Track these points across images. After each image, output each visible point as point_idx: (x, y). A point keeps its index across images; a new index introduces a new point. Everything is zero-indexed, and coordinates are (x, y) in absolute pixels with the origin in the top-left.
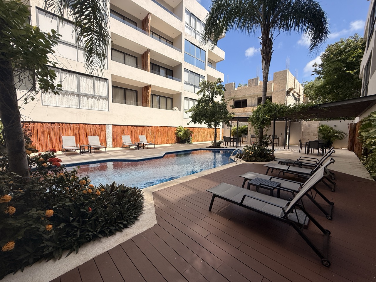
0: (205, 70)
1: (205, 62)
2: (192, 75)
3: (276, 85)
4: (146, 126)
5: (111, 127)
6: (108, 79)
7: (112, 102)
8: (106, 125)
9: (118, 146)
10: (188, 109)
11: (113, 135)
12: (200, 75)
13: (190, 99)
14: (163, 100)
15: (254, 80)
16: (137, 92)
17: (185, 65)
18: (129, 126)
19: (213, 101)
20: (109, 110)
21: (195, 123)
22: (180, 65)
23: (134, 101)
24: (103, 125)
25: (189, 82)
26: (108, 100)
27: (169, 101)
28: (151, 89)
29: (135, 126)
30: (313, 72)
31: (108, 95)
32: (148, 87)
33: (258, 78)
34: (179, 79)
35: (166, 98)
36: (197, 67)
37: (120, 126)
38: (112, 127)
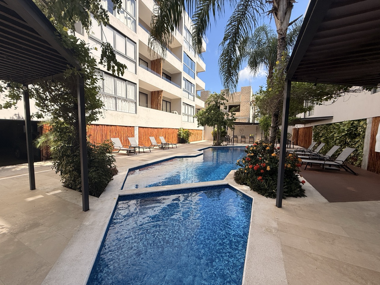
0: (194, 79)
1: (194, 72)
2: (187, 83)
4: (159, 128)
6: (136, 84)
7: (139, 105)
8: (134, 127)
11: (139, 137)
12: (191, 83)
13: (186, 104)
14: (165, 104)
16: (147, 95)
17: (184, 75)
20: (136, 113)
22: (180, 73)
23: (145, 103)
25: (185, 88)
26: (136, 103)
28: (163, 95)
31: (136, 99)
32: (159, 92)
34: (180, 86)
35: (167, 102)
36: (190, 76)
37: (143, 127)
38: (139, 129)
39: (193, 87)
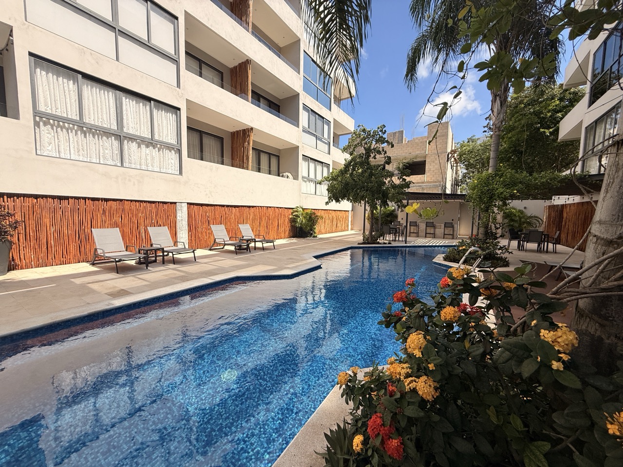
0: (330, 110)
1: (330, 96)
5: (185, 206)
6: (179, 109)
7: (188, 157)
8: (175, 203)
9: (199, 246)
11: (189, 225)
12: (323, 118)
13: (311, 159)
14: (264, 159)
15: (397, 135)
17: (305, 99)
20: (181, 173)
22: (297, 96)
24: (171, 203)
25: (309, 128)
27: (274, 161)
28: (253, 137)
29: (228, 206)
32: (247, 132)
33: (402, 132)
34: (295, 121)
35: (270, 154)
36: (320, 104)
37: (202, 205)
38: (188, 208)
39: (326, 127)
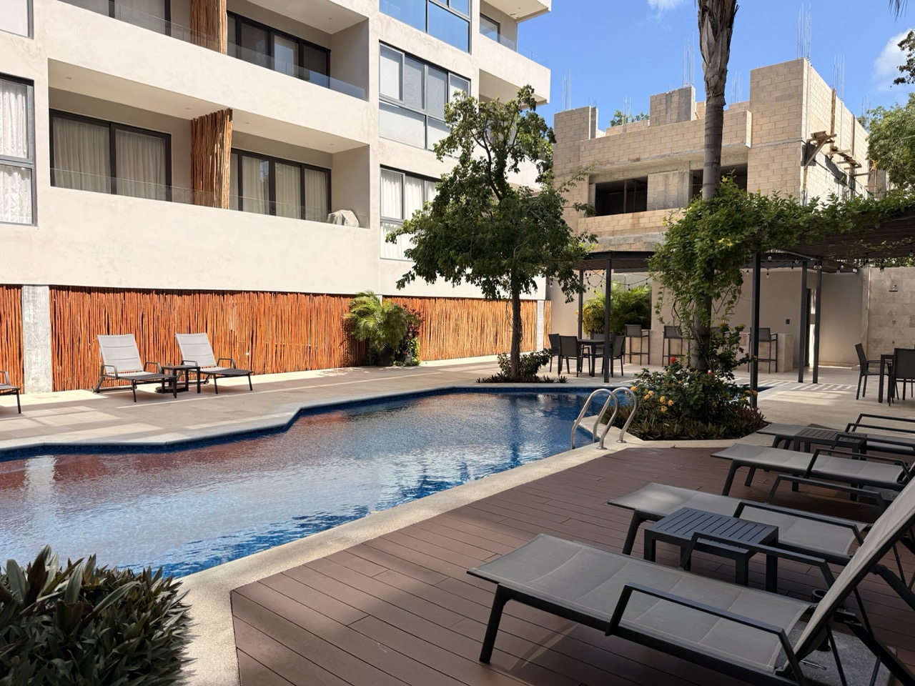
0: (469, 50)
1: (467, 17)
2: (412, 72)
3: (761, 121)
4: (211, 292)
5: (44, 296)
6: (31, 83)
7: (53, 184)
8: (19, 287)
9: (82, 382)
10: (399, 217)
11: (55, 335)
12: (446, 71)
13: (409, 174)
14: (287, 180)
15: (676, 99)
16: (166, 138)
17: (383, 28)
18: (129, 290)
19: (503, 186)
20: (34, 220)
21: (430, 277)
22: (360, 26)
23: (152, 178)
24: (9, 287)
25: (401, 98)
26: (31, 173)
27: (315, 184)
28: (230, 127)
29: (159, 292)
30: (902, 69)
31: (31, 154)
32: (217, 120)
33: (688, 91)
34: (358, 85)
35: (302, 167)
36: (433, 38)
37: (89, 290)
38: (52, 297)
